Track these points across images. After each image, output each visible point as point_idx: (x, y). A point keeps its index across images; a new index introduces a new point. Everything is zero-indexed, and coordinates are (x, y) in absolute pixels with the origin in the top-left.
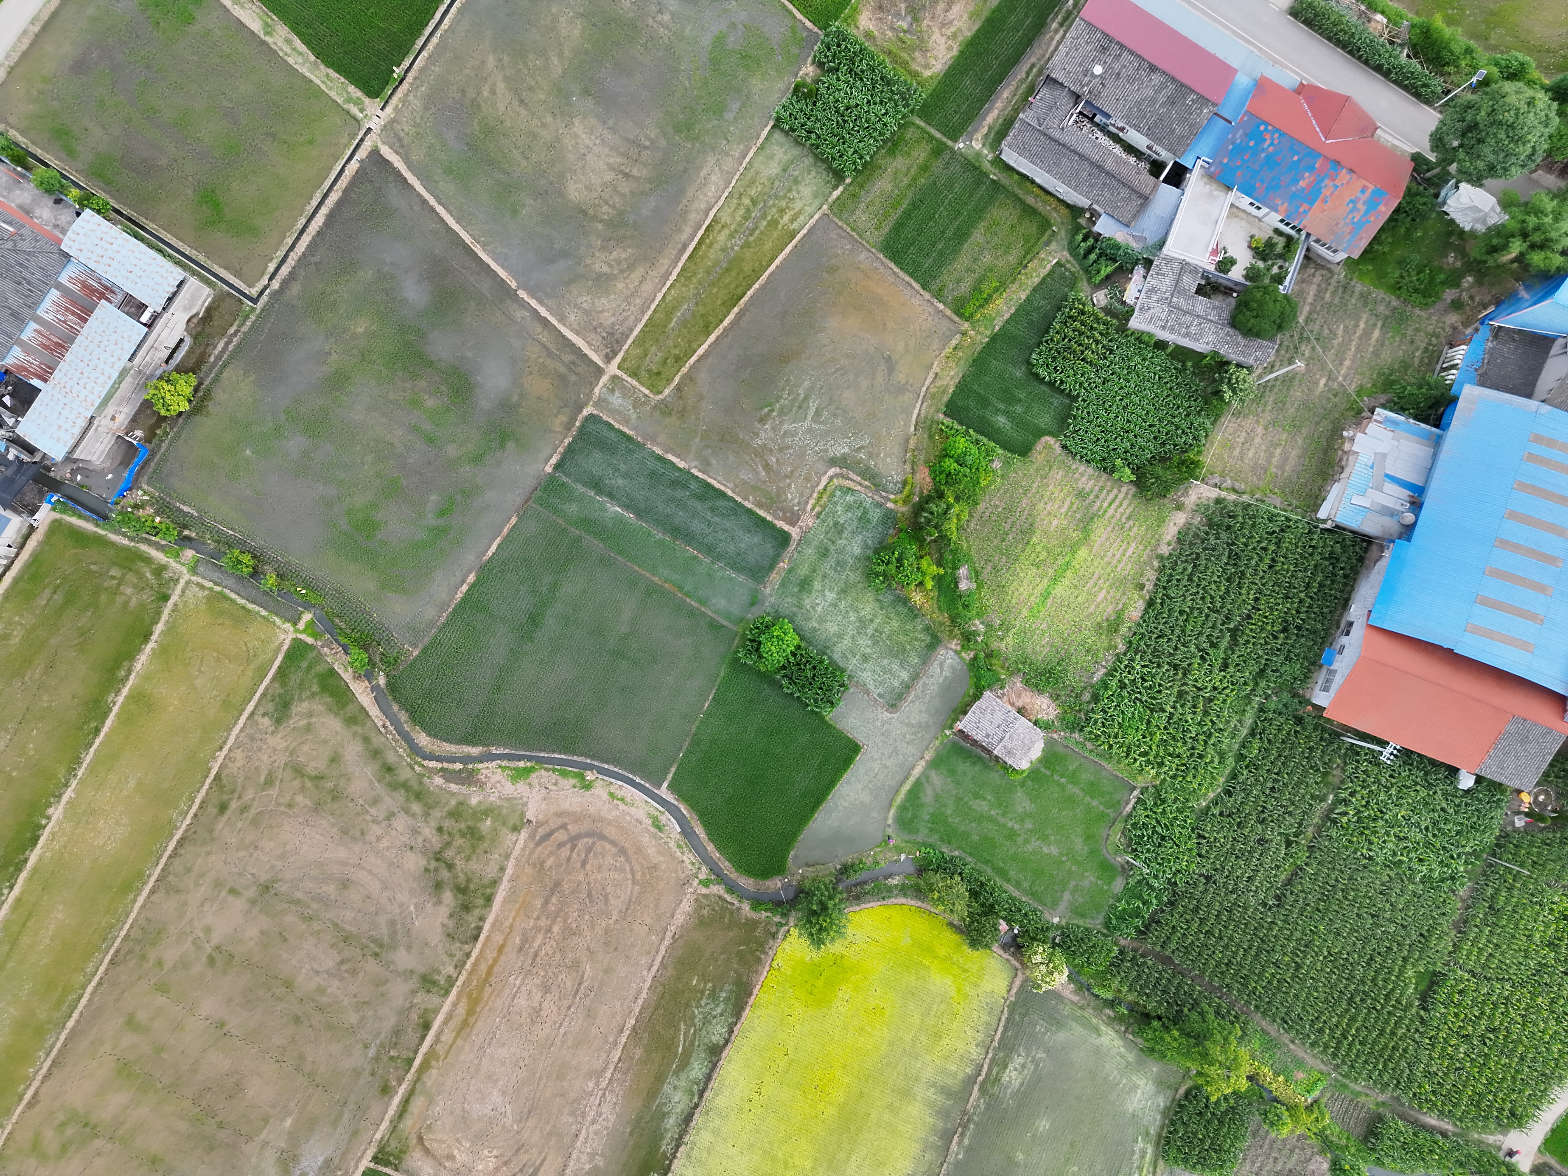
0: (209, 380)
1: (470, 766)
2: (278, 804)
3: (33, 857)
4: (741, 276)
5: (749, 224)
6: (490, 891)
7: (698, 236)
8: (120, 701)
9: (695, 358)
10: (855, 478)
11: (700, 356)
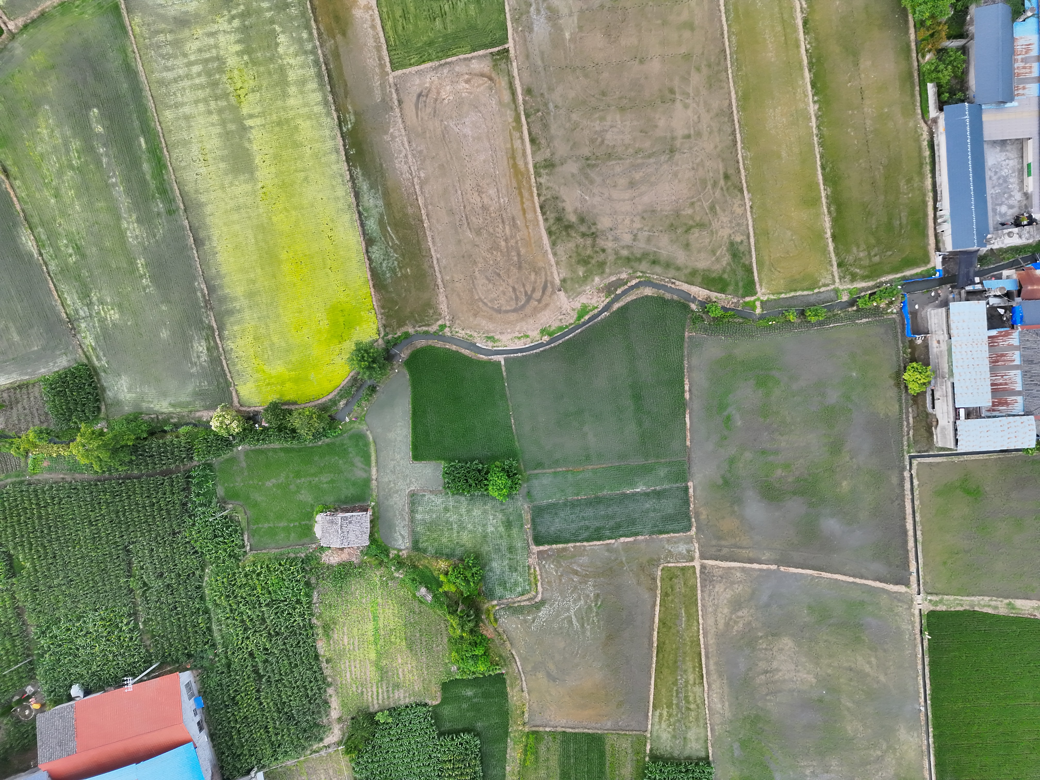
0: (903, 397)
1: (612, 296)
2: (699, 200)
3: (807, 75)
4: (666, 665)
5: (682, 695)
6: (553, 238)
7: (704, 669)
8: (823, 193)
9: (658, 602)
10: (525, 603)
11: (656, 605)
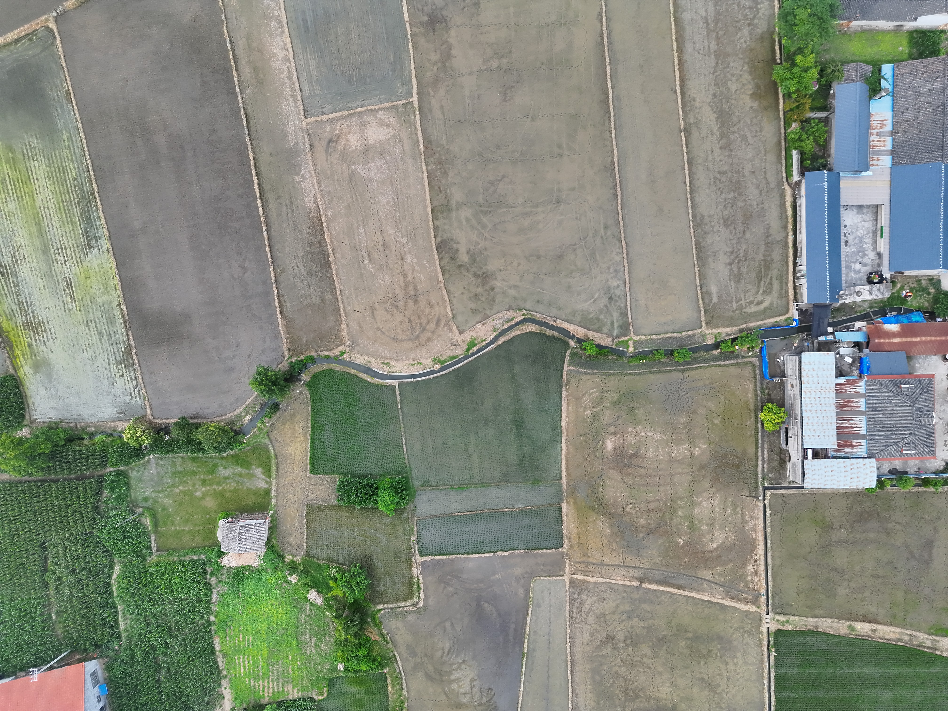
0: (760, 434)
1: (500, 331)
2: (581, 247)
4: (535, 669)
6: (447, 276)
7: (569, 675)
8: (694, 245)
9: (530, 612)
10: (408, 608)
11: (527, 615)
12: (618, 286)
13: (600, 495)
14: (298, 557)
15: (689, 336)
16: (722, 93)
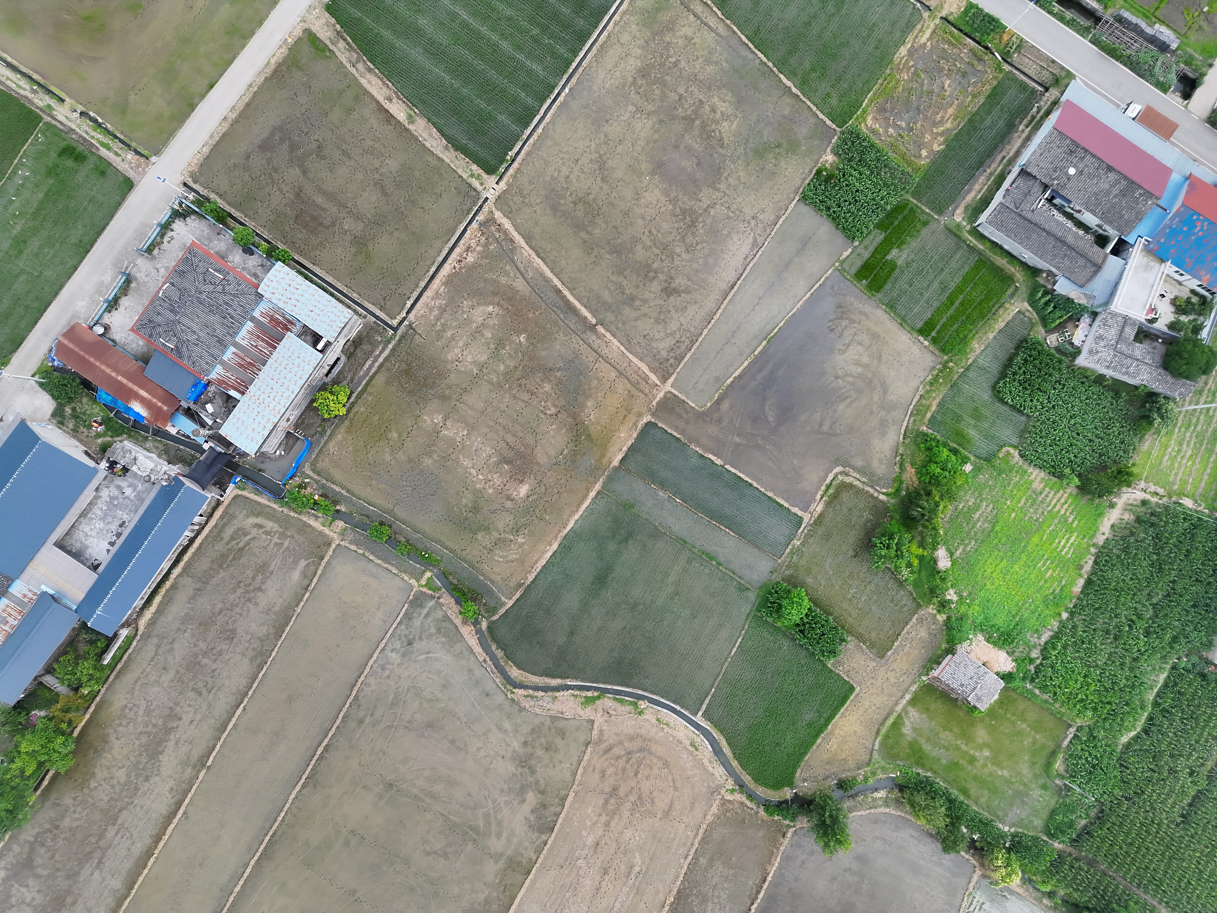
0: (359, 390)
1: (550, 694)
2: (401, 720)
4: (769, 316)
6: (563, 793)
7: (737, 285)
8: (283, 637)
9: (731, 379)
10: (855, 475)
11: (735, 378)
12: (392, 651)
13: (571, 445)
14: (931, 611)
15: (357, 545)
16: (137, 776)
